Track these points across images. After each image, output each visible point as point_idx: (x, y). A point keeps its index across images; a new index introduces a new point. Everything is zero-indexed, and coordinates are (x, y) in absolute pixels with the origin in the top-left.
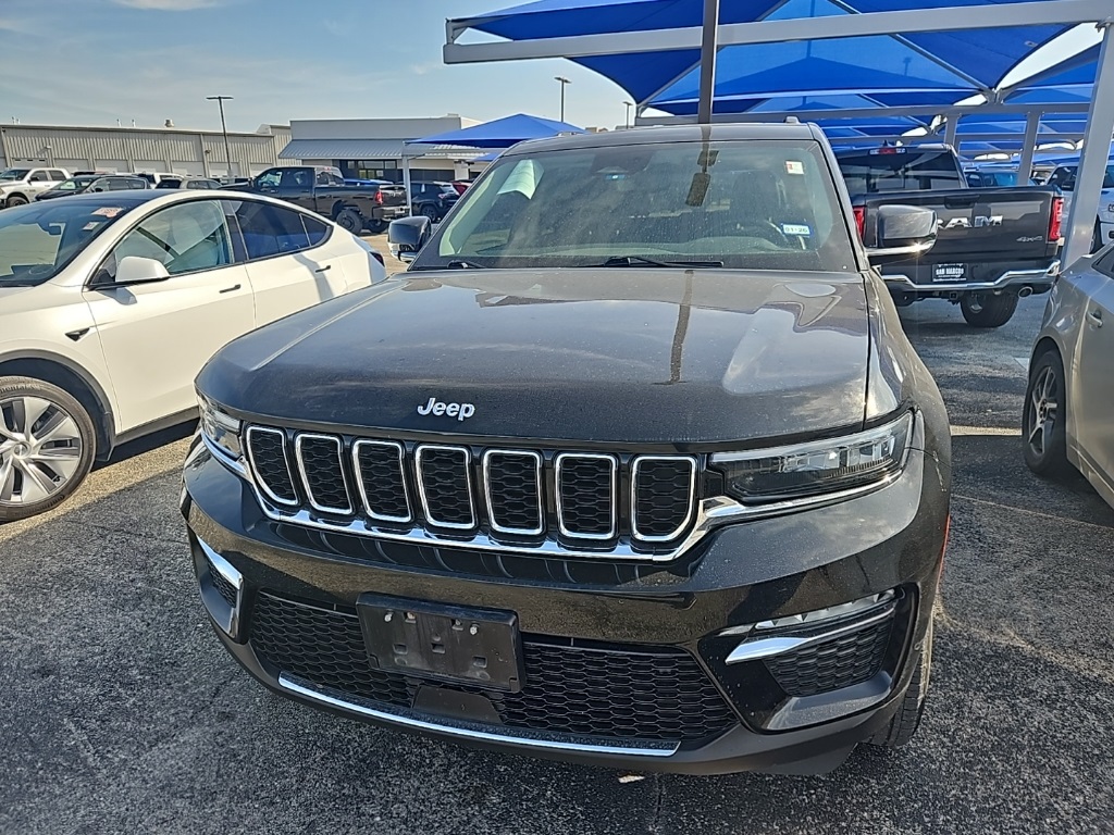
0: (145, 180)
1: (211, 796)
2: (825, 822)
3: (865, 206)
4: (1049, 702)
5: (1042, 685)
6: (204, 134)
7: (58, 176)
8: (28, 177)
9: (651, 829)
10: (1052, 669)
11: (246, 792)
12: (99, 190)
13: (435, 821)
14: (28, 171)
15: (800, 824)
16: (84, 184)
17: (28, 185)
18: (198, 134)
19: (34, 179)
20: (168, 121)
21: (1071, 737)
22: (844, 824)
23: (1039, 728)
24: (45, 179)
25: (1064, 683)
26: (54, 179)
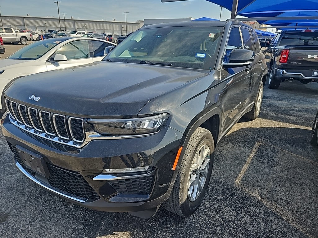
0: (103, 35)
1: (12, 189)
2: (150, 233)
3: (290, 49)
4: (251, 216)
5: (253, 210)
6: (122, 23)
7: (83, 33)
8: (76, 33)
9: (103, 223)
10: (262, 205)
11: (19, 190)
12: (92, 37)
13: (53, 208)
14: (76, 32)
15: (143, 231)
16: (89, 36)
17: (76, 35)
18: (121, 23)
19: (78, 34)
20: (114, 19)
21: (250, 228)
22: (156, 235)
23: (241, 223)
24: (80, 34)
25: (262, 211)
26: (82, 34)
